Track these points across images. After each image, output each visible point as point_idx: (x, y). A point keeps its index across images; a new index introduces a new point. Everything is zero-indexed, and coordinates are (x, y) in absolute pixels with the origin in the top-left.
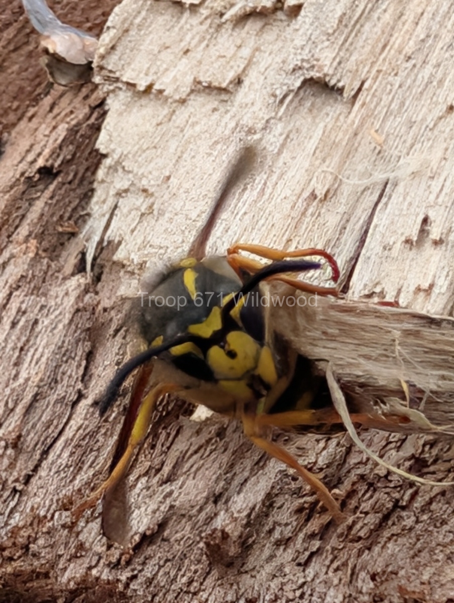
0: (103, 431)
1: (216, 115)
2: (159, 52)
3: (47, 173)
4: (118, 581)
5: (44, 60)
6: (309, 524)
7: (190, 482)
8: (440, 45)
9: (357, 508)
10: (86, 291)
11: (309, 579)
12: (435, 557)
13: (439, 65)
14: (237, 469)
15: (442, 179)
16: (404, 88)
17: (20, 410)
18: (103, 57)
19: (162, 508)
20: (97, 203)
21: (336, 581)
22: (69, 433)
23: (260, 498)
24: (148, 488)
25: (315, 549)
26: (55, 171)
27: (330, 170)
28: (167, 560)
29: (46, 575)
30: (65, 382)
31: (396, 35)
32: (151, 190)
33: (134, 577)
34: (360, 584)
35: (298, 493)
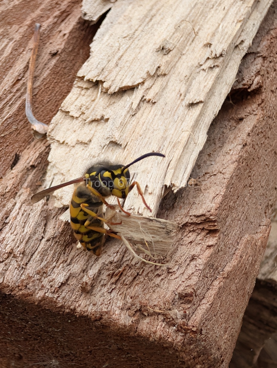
0: (50, 249)
1: (84, 151)
2: (67, 131)
3: (33, 167)
4: (54, 297)
5: (32, 132)
6: (112, 280)
7: (76, 265)
8: (150, 132)
9: (126, 274)
10: (45, 205)
11: (112, 298)
12: (150, 291)
13: (150, 138)
14: (90, 261)
15: (151, 174)
16: (139, 145)
17: (24, 242)
18: (50, 132)
19: (67, 274)
20: (48, 177)
21: (120, 298)
22: (39, 250)
23: (97, 271)
24: (63, 267)
25: (113, 288)
26: (35, 166)
28: (69, 291)
29: (32, 295)
30: (38, 233)
31: (137, 128)
32: (64, 174)
33: (59, 296)
34: (127, 299)
35: (108, 270)
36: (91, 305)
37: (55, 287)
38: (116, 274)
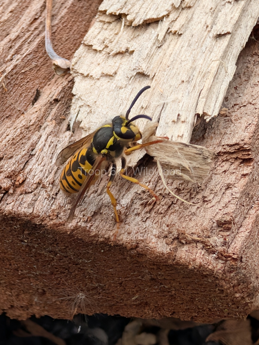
1: (109, 84)
3: (56, 101)
4: (87, 226)
5: (54, 67)
6: (145, 209)
8: (178, 63)
9: (160, 204)
10: (72, 136)
11: (147, 226)
12: (186, 219)
13: (177, 69)
15: (182, 103)
16: (168, 75)
17: (53, 172)
18: (73, 66)
19: (100, 204)
20: (72, 110)
21: (156, 227)
23: (130, 200)
25: (148, 217)
26: (59, 100)
27: (147, 100)
28: (102, 220)
29: (64, 225)
31: (164, 60)
32: (91, 106)
33: (92, 226)
34: (163, 228)
35: (141, 199)
36: (126, 233)
37: (88, 216)
38: (149, 204)
